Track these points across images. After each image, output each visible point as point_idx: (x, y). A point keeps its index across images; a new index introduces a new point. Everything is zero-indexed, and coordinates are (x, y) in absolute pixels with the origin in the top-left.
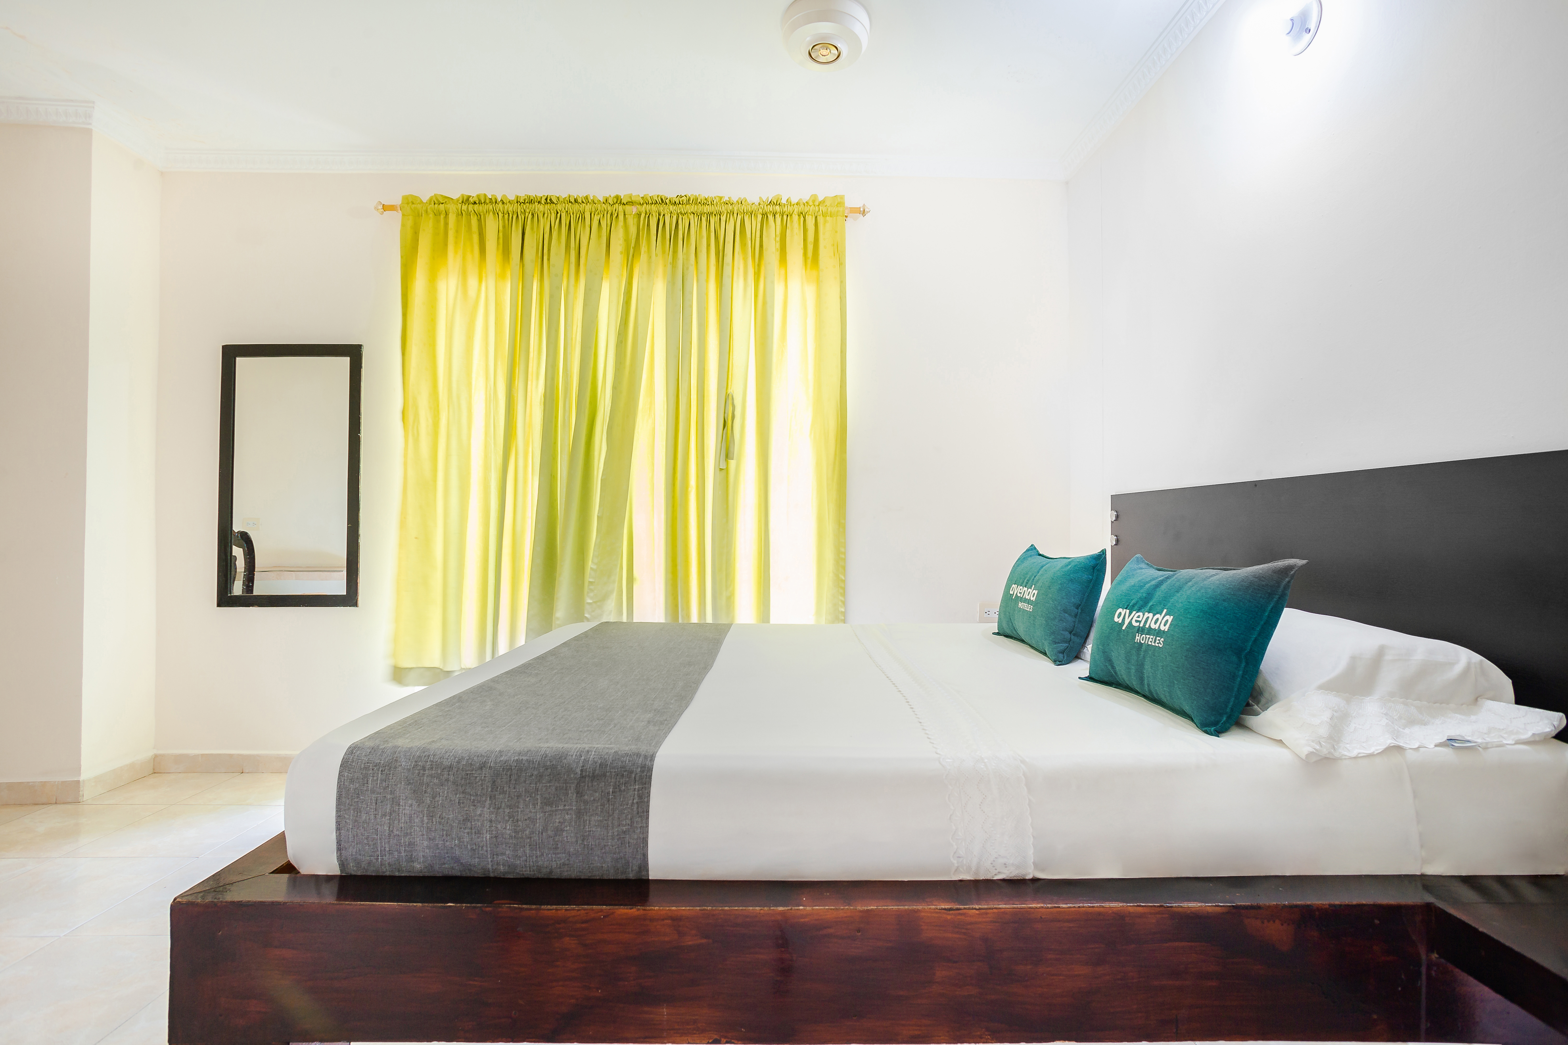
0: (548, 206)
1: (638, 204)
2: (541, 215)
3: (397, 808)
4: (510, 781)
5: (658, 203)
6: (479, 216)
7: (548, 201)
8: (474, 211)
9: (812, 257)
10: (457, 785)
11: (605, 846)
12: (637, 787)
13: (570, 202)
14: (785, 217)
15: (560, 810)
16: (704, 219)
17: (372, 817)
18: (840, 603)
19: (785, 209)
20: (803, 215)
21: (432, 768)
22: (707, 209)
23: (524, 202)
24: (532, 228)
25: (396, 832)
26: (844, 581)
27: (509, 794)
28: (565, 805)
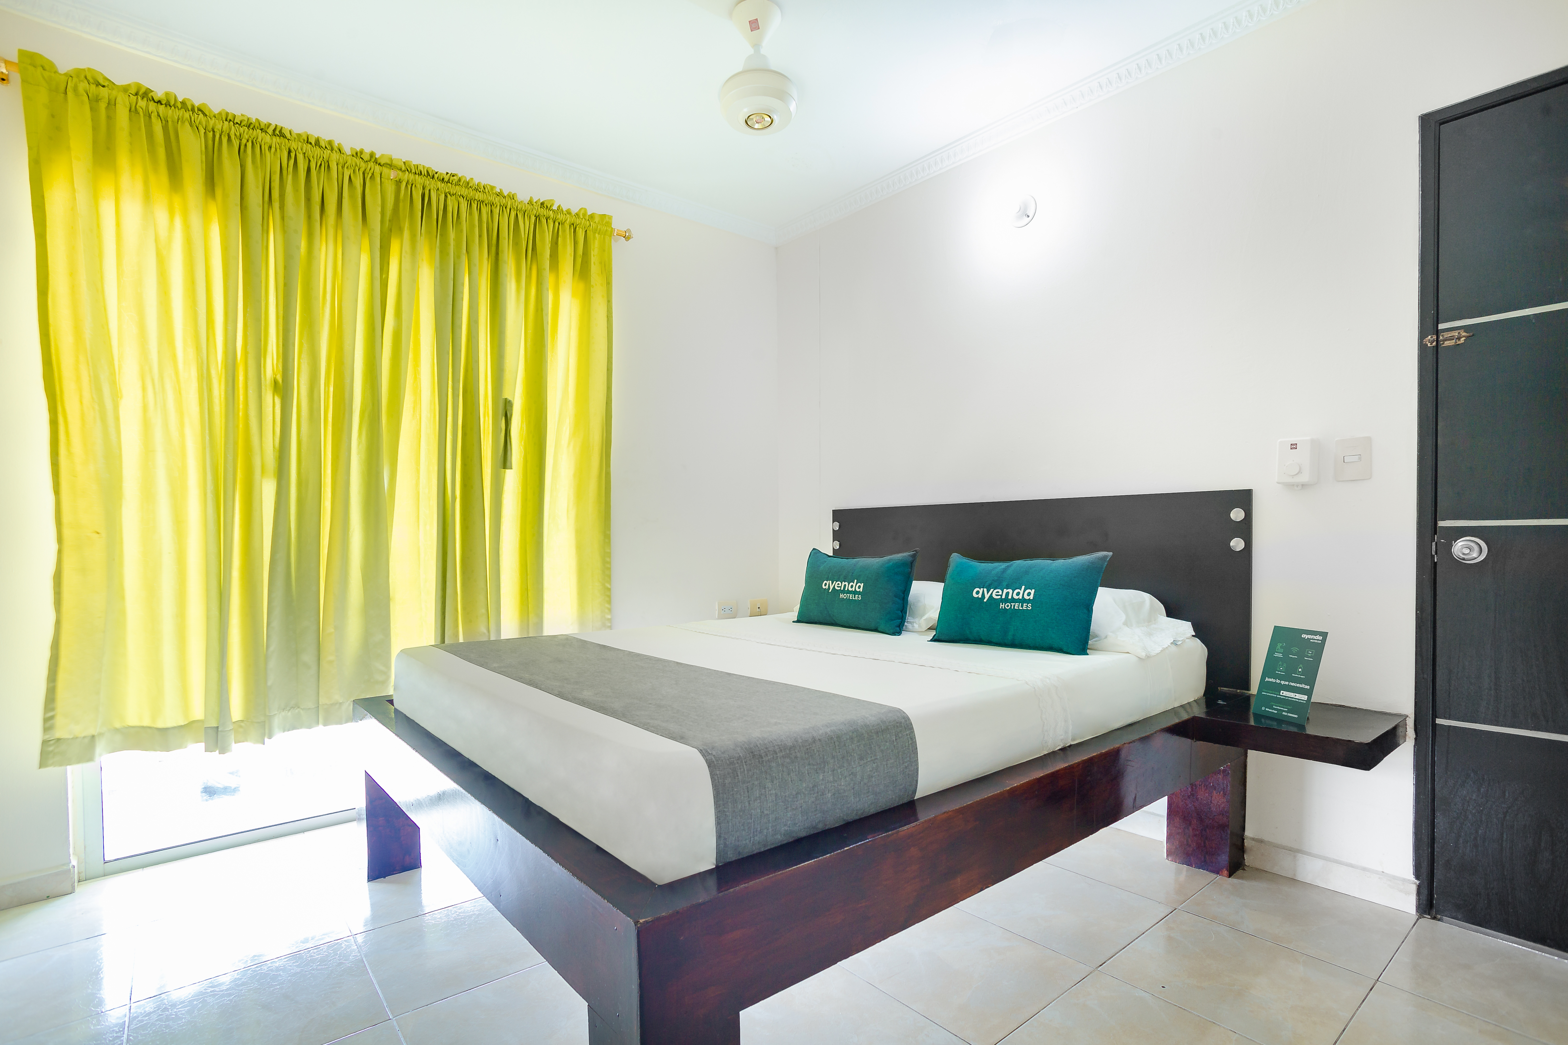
0: (276, 140)
1: (398, 169)
2: (265, 148)
3: (764, 790)
4: (835, 747)
5: (423, 174)
6: (164, 122)
7: (277, 132)
8: (158, 113)
9: (583, 271)
10: (804, 760)
11: (896, 781)
12: (908, 732)
13: (307, 142)
14: (557, 224)
15: (869, 761)
16: (474, 206)
17: (747, 804)
18: (607, 611)
19: (559, 216)
20: (574, 227)
21: (767, 755)
22: (479, 196)
23: (239, 123)
24: (254, 162)
25: (766, 812)
26: (609, 590)
27: (837, 758)
28: (871, 757)
